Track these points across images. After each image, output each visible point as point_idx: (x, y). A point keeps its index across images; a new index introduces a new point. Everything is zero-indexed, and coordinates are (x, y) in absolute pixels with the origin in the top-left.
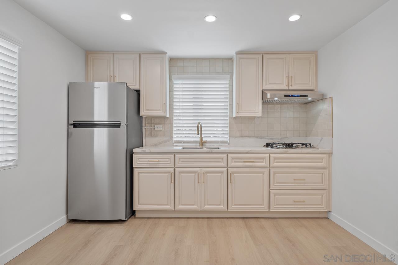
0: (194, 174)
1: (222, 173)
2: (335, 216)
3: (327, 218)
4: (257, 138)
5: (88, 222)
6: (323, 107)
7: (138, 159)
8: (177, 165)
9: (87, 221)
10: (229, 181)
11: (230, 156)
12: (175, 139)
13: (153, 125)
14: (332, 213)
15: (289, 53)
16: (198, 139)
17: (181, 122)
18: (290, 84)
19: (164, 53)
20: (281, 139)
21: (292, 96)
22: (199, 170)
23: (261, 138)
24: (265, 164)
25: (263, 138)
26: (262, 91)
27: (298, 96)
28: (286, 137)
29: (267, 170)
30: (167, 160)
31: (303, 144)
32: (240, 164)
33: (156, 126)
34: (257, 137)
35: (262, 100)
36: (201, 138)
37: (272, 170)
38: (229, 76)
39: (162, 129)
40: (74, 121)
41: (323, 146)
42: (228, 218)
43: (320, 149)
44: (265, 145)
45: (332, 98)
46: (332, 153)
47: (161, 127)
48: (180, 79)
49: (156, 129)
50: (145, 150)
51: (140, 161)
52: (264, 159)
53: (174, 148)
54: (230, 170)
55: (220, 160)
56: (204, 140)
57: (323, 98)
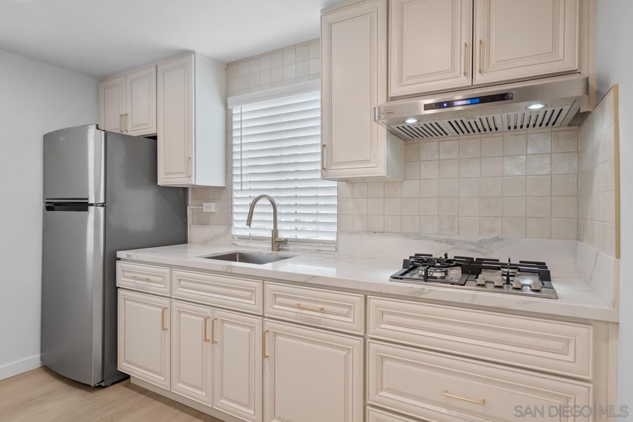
0: (201, 319)
1: (252, 327)
4: (408, 236)
7: (123, 270)
8: (174, 292)
22: (208, 311)
23: (419, 239)
24: (352, 322)
29: (358, 344)
30: (161, 279)
32: (290, 312)
33: (204, 205)
36: (275, 232)
39: (214, 211)
47: (212, 207)
48: (241, 103)
49: (204, 210)
50: (132, 256)
51: (125, 277)
52: (350, 307)
54: (268, 324)
55: (248, 294)
56: (282, 235)
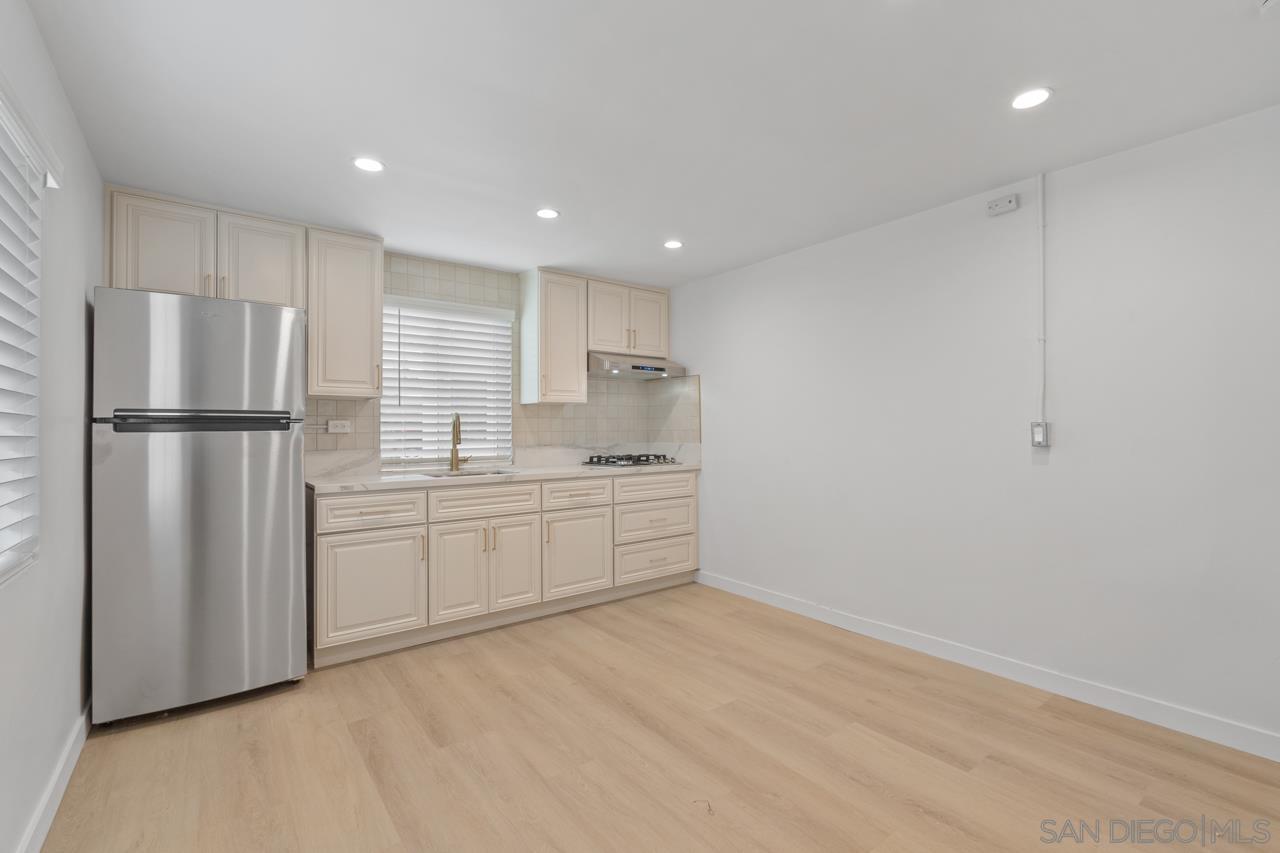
0: (473, 534)
1: (531, 523)
2: (708, 576)
3: (694, 582)
5: (169, 716)
6: (684, 390)
7: (332, 509)
8: (434, 516)
9: (166, 714)
10: (545, 539)
11: (547, 486)
12: (384, 455)
13: (321, 420)
14: (701, 572)
15: (631, 286)
16: (448, 455)
17: (403, 411)
18: (632, 345)
19: (375, 238)
20: (608, 449)
21: (643, 368)
22: (483, 523)
24: (606, 497)
25: (578, 447)
26: (588, 354)
27: (652, 369)
28: (616, 445)
29: (609, 510)
30: (410, 506)
31: (657, 457)
32: (565, 502)
33: (331, 423)
34: (568, 446)
35: (588, 370)
36: (455, 452)
37: (617, 508)
38: (513, 313)
39: (349, 431)
40: (116, 411)
41: (687, 459)
42: (540, 618)
43: (685, 464)
44: (588, 460)
45: (699, 376)
46: (700, 470)
47: (346, 426)
48: (400, 305)
49: (331, 430)
50: (352, 487)
51: (335, 517)
52: (604, 488)
53: (383, 478)
54: (546, 516)
55: (527, 497)
56: (461, 455)
57: (682, 374)
